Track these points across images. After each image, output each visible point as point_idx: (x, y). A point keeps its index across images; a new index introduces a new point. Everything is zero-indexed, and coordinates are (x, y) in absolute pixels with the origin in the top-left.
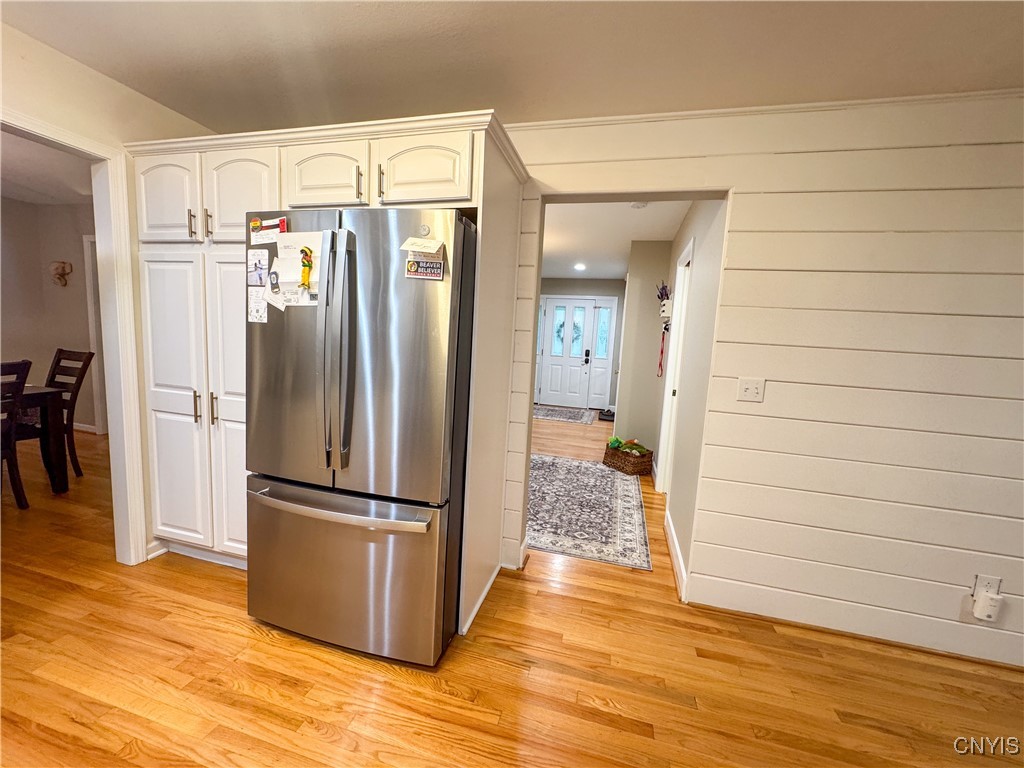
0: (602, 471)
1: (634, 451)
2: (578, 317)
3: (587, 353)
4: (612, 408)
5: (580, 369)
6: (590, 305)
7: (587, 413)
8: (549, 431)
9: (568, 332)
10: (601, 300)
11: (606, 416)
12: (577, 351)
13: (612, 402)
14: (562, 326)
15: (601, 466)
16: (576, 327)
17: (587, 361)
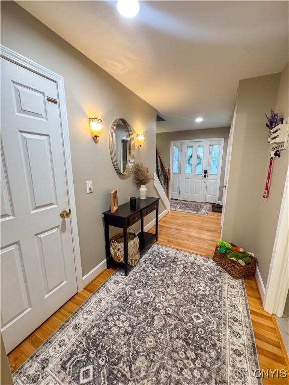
0: (212, 270)
1: (241, 261)
2: (200, 152)
3: (205, 172)
4: (220, 203)
5: (200, 181)
6: (206, 144)
7: (205, 206)
8: (179, 221)
9: (194, 161)
10: (213, 141)
11: (217, 208)
12: (200, 170)
13: (220, 199)
14: (191, 157)
15: (211, 264)
16: (199, 157)
17: (205, 177)
